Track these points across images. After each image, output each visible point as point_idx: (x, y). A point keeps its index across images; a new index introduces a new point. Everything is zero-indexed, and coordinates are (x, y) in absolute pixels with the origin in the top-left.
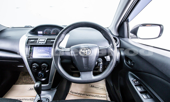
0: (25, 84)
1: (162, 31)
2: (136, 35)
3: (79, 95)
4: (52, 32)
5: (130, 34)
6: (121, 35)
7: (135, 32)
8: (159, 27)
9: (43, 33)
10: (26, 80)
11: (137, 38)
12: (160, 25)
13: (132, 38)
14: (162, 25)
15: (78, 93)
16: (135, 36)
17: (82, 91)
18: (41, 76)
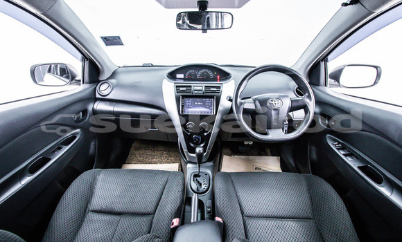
1: (379, 76)
2: (338, 82)
4: (198, 76)
5: (329, 80)
6: (314, 81)
7: (336, 76)
8: (375, 69)
9: (185, 76)
10: (143, 157)
11: (340, 86)
12: (376, 67)
13: (332, 85)
14: (379, 67)
16: (336, 83)
18: (197, 140)
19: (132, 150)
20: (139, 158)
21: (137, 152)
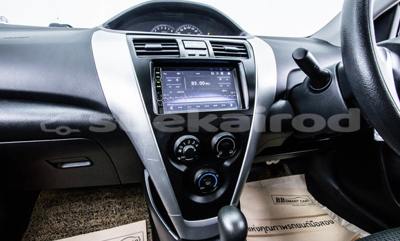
0: (63, 237)
3: (263, 232)
10: (66, 220)
15: (255, 226)
17: (262, 220)
18: (208, 183)
19: (38, 209)
20: (56, 225)
21: (51, 214)
